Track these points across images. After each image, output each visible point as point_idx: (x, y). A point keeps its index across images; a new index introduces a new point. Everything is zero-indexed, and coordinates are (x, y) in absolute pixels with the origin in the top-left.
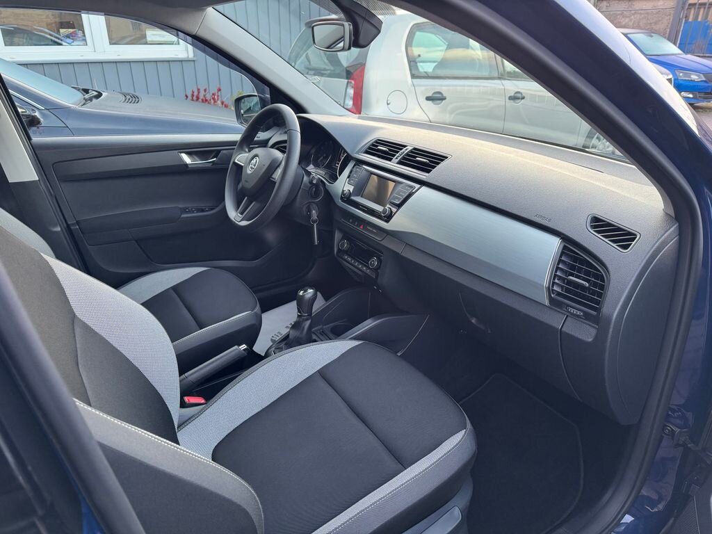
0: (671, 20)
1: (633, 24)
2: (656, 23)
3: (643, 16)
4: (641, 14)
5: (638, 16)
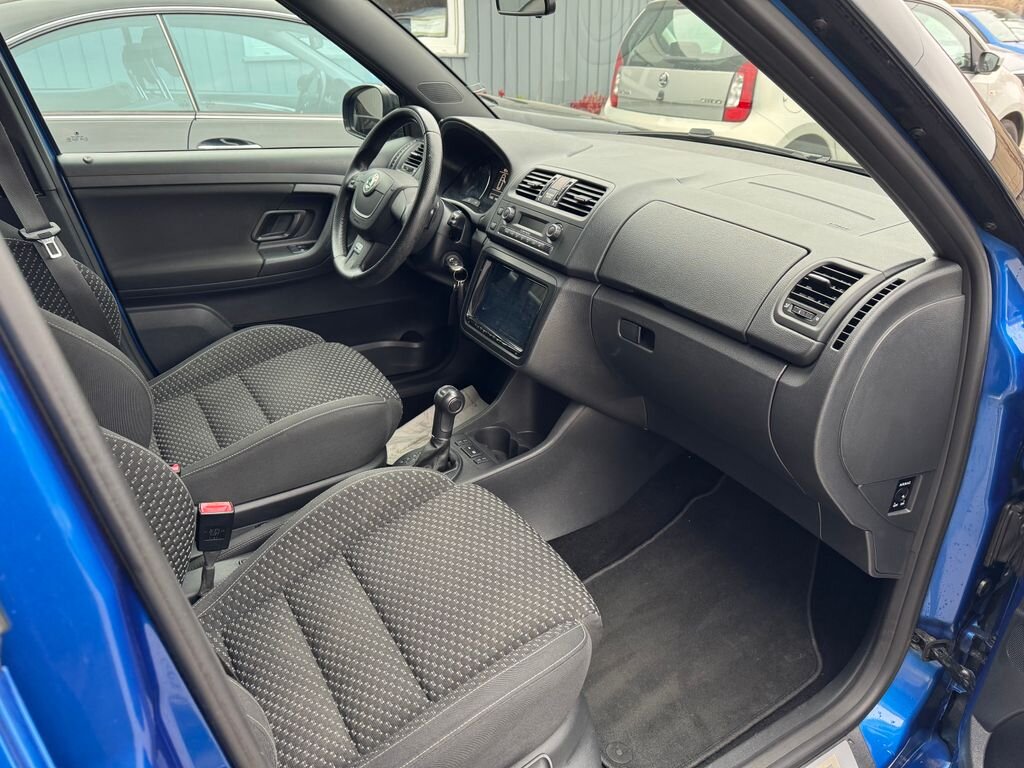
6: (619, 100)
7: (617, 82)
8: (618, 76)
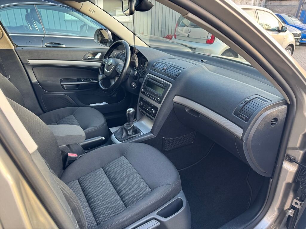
0: (297, 10)
1: (281, 11)
2: (290, 11)
3: (285, 8)
4: (284, 7)
5: (283, 8)
6: (177, 37)
7: (176, 31)
8: (177, 29)
